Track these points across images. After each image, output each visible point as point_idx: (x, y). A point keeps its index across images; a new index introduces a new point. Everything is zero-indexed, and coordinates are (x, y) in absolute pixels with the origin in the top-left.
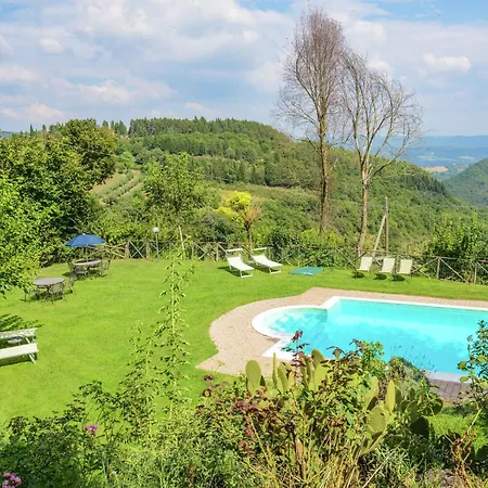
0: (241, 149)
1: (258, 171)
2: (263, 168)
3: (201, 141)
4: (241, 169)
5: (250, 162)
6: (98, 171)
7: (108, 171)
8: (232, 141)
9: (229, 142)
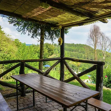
0: (82, 51)
1: (85, 56)
2: (87, 55)
3: (73, 48)
4: (82, 55)
5: (84, 54)
6: (51, 53)
7: (52, 54)
8: (80, 49)
9: (79, 49)
